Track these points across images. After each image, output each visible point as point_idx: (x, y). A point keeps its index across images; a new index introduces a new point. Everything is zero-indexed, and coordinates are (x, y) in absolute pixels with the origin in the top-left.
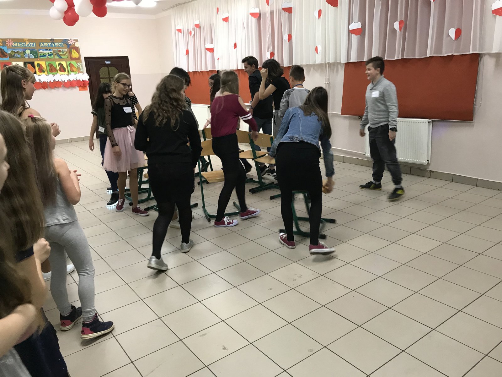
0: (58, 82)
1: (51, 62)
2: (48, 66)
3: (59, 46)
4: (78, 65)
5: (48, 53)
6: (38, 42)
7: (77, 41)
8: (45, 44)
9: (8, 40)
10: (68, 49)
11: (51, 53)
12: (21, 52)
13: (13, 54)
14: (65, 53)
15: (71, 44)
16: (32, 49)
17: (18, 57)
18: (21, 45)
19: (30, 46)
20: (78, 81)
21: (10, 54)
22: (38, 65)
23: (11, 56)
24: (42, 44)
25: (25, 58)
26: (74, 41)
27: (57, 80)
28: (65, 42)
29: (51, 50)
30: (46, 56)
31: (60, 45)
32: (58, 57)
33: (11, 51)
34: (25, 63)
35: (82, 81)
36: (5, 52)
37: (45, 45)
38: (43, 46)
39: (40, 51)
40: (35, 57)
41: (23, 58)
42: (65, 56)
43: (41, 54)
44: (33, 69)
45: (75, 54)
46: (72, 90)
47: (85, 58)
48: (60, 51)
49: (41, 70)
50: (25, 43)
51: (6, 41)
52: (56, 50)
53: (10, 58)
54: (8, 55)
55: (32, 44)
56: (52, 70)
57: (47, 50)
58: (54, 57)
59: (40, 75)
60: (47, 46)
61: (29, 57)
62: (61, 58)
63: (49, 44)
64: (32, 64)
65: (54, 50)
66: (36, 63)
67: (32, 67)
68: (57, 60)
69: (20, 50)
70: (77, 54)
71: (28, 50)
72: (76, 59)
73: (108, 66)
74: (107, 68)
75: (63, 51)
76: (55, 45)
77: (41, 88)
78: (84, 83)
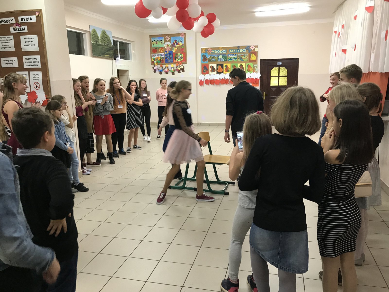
1: (235, 64)
2: (232, 67)
3: (242, 52)
4: (254, 66)
5: (234, 57)
6: (228, 49)
7: (256, 46)
8: (233, 50)
9: (209, 49)
10: (249, 53)
11: (236, 57)
12: (216, 57)
13: (211, 59)
14: (246, 57)
15: (251, 50)
16: (224, 55)
17: (214, 61)
18: (217, 52)
19: (222, 53)
20: (252, 79)
22: (226, 66)
23: (210, 60)
24: (231, 50)
25: (218, 61)
26: (255, 47)
28: (248, 48)
30: (232, 59)
31: (244, 51)
32: (241, 60)
33: (210, 57)
34: (217, 65)
35: (254, 78)
36: (206, 57)
38: (232, 52)
39: (229, 56)
40: (225, 61)
41: (217, 61)
42: (245, 59)
43: (229, 58)
44: (221, 69)
45: (253, 58)
47: (261, 61)
48: (242, 56)
50: (220, 50)
51: (208, 49)
52: (240, 54)
53: (208, 61)
54: (207, 59)
55: (224, 51)
57: (233, 55)
58: (237, 60)
59: (225, 74)
60: (234, 52)
61: (221, 60)
62: (242, 60)
63: (235, 51)
64: (222, 65)
65: (238, 54)
66: (225, 65)
67: (222, 68)
68: (240, 62)
69: (216, 56)
70: (254, 58)
71: (221, 55)
72: (253, 61)
73: (279, 66)
74: (278, 68)
75: (245, 55)
76: (240, 51)
77: (224, 84)
78: (256, 80)
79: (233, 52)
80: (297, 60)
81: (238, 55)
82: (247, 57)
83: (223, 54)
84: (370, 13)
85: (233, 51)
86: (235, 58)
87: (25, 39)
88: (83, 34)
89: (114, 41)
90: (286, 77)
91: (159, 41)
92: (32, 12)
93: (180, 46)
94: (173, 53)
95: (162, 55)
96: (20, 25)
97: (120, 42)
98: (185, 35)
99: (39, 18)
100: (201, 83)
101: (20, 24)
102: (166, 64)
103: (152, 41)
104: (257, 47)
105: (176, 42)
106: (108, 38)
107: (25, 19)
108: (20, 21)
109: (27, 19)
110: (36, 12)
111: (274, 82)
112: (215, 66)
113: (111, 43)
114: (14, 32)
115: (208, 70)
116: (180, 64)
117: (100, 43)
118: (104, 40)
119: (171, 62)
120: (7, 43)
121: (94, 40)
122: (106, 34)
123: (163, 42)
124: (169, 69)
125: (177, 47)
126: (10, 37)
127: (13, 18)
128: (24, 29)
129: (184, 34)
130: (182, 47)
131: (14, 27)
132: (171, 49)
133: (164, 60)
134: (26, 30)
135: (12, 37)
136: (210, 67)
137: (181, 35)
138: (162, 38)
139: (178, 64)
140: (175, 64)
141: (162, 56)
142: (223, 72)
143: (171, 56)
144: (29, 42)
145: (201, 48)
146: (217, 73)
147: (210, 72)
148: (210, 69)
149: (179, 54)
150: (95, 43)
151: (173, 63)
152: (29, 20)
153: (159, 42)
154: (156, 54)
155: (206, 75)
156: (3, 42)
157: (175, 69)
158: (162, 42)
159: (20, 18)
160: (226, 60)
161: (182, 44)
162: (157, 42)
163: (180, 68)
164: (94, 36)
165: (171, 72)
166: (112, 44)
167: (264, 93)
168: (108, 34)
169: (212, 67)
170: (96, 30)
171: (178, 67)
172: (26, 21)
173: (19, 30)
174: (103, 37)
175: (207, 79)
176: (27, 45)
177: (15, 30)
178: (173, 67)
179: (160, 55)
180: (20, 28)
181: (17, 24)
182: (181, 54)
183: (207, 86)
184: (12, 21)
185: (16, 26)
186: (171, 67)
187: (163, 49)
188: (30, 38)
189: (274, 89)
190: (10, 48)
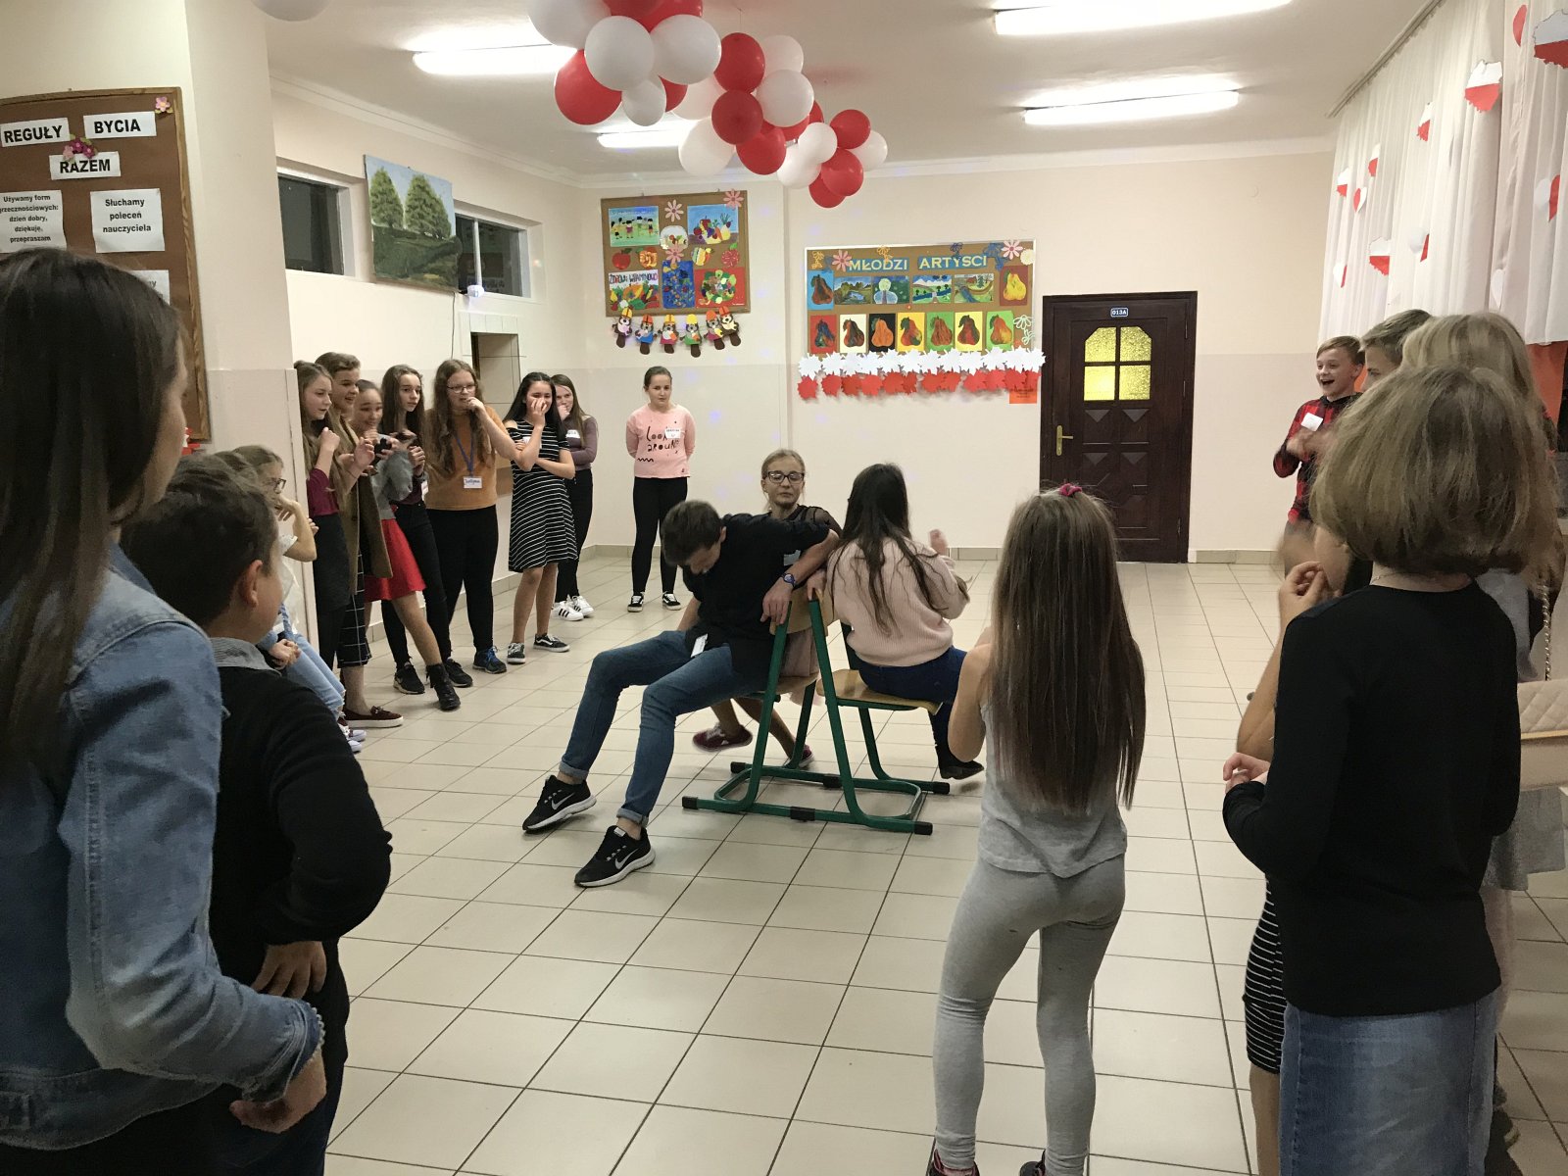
0: (951, 373)
1: (941, 315)
2: (932, 326)
3: (972, 266)
4: (1017, 323)
5: (939, 288)
6: (914, 254)
7: (1028, 245)
8: (933, 259)
9: (840, 253)
10: (998, 273)
11: (946, 286)
12: (868, 286)
13: (845, 293)
14: (986, 286)
15: (1008, 258)
16: (897, 277)
17: (857, 302)
18: (870, 266)
19: (892, 269)
20: (1011, 372)
21: (838, 293)
22: (907, 323)
23: (841, 299)
24: (925, 260)
25: (874, 302)
26: (1021, 248)
27: (946, 369)
28: (993, 249)
29: (949, 277)
30: (930, 295)
31: (977, 261)
32: (965, 297)
33: (843, 285)
34: (872, 318)
35: (1020, 371)
36: (827, 287)
37: (933, 263)
38: (929, 267)
39: (917, 283)
40: (900, 301)
41: (869, 303)
42: (985, 296)
43: (917, 291)
44: (887, 334)
45: (1015, 289)
46: (987, 399)
47: (1048, 301)
48: (972, 281)
49: (910, 336)
50: (882, 259)
51: (835, 256)
52: (962, 276)
53: (836, 302)
54: (832, 296)
55: (900, 261)
56: (941, 337)
57: (936, 278)
58: (952, 298)
59: (904, 353)
60: (940, 266)
61: (885, 299)
62: (972, 300)
63: (943, 262)
64: (890, 319)
65: (956, 276)
66: (900, 317)
67: (889, 331)
68: (960, 308)
69: (866, 281)
70: (1020, 289)
71: (886, 280)
72: (1015, 302)
73: (1118, 324)
74: (1113, 330)
75: (981, 278)
76: (961, 262)
77: (900, 392)
78: (1026, 380)
79: (933, 266)
80: (1190, 297)
81: (952, 278)
82: (990, 285)
83: (893, 274)
84: (1483, 113)
85: (936, 262)
86: (943, 289)
87: (109, 203)
88: (336, 189)
89: (459, 219)
90: (1148, 368)
91: (640, 221)
92: (140, 99)
93: (723, 242)
94: (695, 268)
95: (649, 277)
96: (89, 150)
97: (482, 225)
98: (741, 199)
99: (169, 123)
100: (807, 389)
101: (90, 143)
102: (665, 314)
103: (613, 223)
104: (1032, 248)
105: (706, 228)
106: (438, 209)
107: (113, 127)
108: (90, 133)
109: (119, 124)
110: (158, 100)
111: (1098, 386)
112: (861, 321)
113: (448, 227)
114: (66, 176)
115: (834, 337)
116: (721, 312)
117: (405, 227)
118: (421, 217)
119: (688, 306)
120: (37, 218)
121: (382, 215)
122: (428, 193)
123: (656, 224)
124: (677, 334)
125: (710, 246)
126: (48, 197)
127: (64, 122)
128: (105, 165)
129: (737, 195)
130: (733, 246)
131: (65, 158)
132: (688, 252)
133: (657, 295)
134: (115, 170)
135: (56, 197)
136: (842, 324)
137: (725, 199)
138: (653, 210)
139: (717, 312)
140: (705, 313)
141: (651, 283)
142: (893, 347)
143: (687, 281)
144: (124, 216)
145: (806, 249)
146: (872, 348)
147: (843, 348)
148: (843, 334)
149: (719, 272)
150: (384, 225)
151: (693, 309)
152: (127, 130)
153: (640, 225)
154: (628, 274)
155: (826, 357)
156: (20, 214)
157: (704, 332)
158: (651, 228)
159: (89, 121)
160: (905, 297)
161: (732, 234)
162: (629, 226)
163: (722, 329)
164: (381, 196)
165: (687, 345)
166: (453, 233)
167: (1060, 429)
168: (437, 191)
169: (852, 326)
170: (390, 175)
171: (714, 327)
172: (114, 134)
173: (88, 167)
174: (417, 203)
175: (829, 372)
176: (115, 230)
177: (69, 169)
178: (697, 325)
179: (644, 278)
180: (91, 162)
181: (79, 145)
182: (726, 275)
183: (832, 399)
184: (57, 131)
185: (75, 152)
186: (687, 326)
187: (654, 254)
188: (130, 203)
189: (1098, 415)
190: (49, 238)
